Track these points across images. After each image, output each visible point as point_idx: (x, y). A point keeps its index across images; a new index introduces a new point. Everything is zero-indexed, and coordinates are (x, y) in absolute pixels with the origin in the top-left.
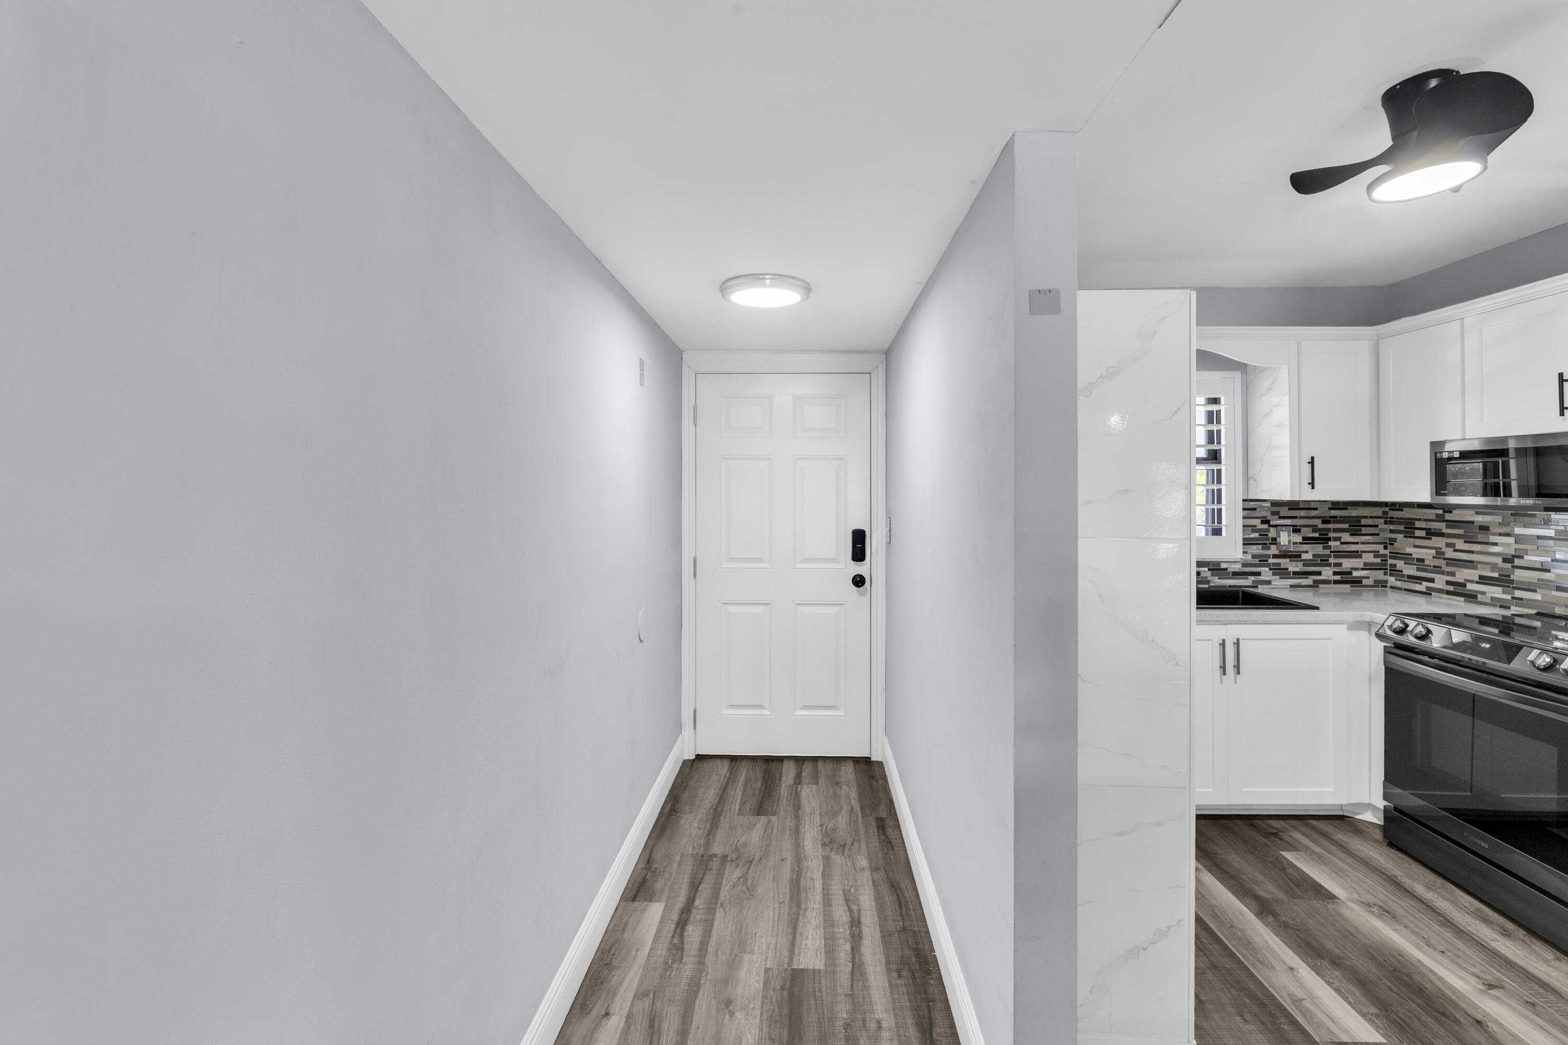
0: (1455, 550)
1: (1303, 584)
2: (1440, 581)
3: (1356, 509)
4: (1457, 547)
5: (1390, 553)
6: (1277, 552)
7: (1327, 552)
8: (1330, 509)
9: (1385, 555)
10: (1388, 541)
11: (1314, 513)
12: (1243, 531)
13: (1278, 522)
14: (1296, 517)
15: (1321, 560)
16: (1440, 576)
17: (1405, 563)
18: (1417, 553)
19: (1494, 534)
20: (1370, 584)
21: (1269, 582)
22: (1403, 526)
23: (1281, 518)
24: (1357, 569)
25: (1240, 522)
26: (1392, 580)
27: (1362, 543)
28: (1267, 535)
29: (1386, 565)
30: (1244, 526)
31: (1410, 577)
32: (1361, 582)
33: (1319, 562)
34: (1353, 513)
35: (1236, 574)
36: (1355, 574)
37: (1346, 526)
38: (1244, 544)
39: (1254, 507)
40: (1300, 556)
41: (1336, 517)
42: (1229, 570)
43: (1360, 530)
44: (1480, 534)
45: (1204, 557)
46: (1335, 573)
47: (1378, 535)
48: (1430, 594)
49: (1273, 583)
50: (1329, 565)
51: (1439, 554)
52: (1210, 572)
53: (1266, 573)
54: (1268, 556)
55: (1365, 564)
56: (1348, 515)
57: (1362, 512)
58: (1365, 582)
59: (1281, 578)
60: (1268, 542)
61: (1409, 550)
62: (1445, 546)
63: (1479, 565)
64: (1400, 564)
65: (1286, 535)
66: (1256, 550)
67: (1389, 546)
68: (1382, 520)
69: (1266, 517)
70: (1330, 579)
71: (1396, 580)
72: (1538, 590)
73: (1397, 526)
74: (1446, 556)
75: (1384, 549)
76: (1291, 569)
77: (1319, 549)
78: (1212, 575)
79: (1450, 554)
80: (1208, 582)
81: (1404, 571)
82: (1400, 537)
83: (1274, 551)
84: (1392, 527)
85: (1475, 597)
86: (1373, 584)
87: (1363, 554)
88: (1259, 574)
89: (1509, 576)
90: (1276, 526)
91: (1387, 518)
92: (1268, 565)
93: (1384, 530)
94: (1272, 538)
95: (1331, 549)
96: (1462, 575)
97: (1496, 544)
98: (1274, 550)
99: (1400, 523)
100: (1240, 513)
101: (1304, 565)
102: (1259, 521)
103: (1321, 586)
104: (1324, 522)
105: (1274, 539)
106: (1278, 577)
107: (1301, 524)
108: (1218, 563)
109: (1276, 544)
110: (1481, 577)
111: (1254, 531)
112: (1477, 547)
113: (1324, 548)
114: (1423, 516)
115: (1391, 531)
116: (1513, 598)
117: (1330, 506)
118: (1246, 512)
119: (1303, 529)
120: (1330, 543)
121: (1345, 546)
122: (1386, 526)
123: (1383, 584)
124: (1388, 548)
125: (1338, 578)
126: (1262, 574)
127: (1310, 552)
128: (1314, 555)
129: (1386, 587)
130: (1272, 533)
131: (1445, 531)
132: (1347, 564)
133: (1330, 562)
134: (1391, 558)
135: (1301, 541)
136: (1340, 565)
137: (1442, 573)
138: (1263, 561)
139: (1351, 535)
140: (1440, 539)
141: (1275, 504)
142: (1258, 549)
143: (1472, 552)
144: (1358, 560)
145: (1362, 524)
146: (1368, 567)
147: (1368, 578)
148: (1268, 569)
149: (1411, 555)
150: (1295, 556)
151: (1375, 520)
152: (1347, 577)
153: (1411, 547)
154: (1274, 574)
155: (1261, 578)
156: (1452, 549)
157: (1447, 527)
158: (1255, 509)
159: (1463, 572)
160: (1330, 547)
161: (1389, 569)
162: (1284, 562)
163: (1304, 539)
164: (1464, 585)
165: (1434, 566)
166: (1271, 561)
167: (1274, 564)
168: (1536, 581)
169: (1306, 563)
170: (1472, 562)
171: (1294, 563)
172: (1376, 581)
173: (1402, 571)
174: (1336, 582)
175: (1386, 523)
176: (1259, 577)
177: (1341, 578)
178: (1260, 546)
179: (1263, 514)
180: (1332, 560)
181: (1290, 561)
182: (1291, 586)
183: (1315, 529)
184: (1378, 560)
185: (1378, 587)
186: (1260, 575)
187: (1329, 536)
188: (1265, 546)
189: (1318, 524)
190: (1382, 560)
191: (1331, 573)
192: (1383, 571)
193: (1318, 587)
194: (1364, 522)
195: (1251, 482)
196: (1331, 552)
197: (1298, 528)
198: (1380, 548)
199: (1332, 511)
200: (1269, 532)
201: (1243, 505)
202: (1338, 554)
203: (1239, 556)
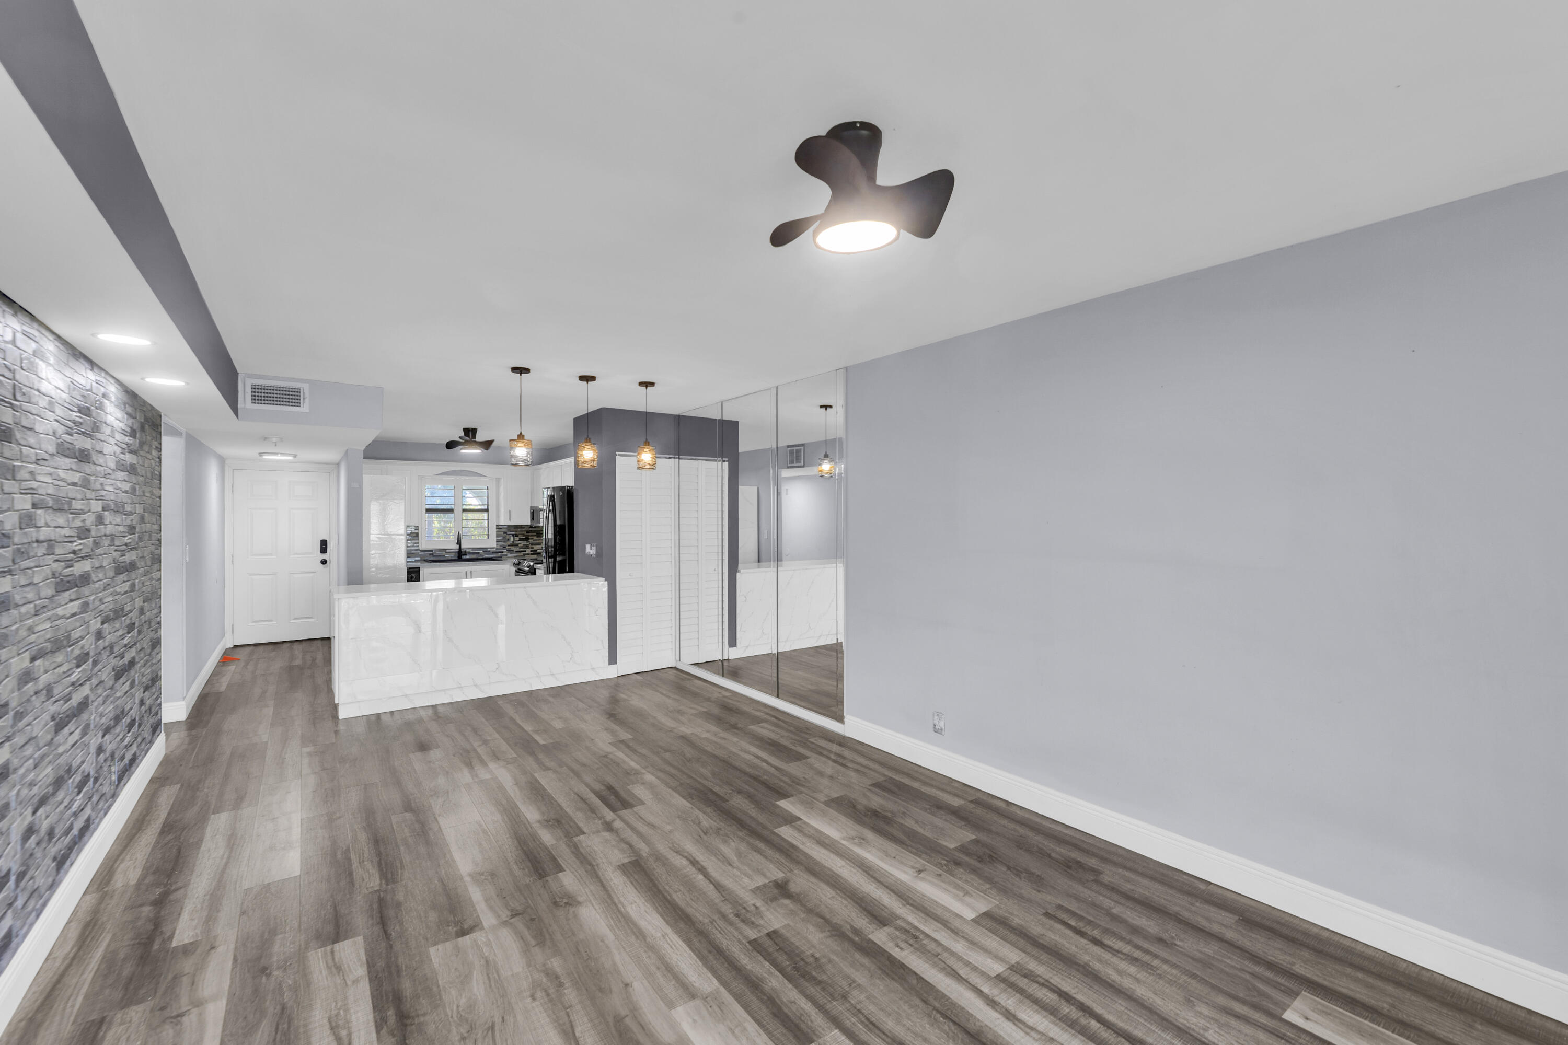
11: (523, 529)
12: (497, 537)
13: (510, 533)
14: (517, 531)
21: (506, 555)
23: (511, 531)
25: (496, 533)
30: (498, 535)
35: (493, 553)
36: (538, 551)
37: (535, 534)
38: (497, 542)
42: (491, 551)
52: (483, 552)
54: (505, 545)
60: (506, 541)
65: (512, 538)
66: (500, 543)
76: (515, 550)
77: (525, 543)
90: (509, 535)
94: (508, 539)
98: (508, 543)
100: (495, 530)
102: (503, 533)
109: (509, 541)
111: (501, 536)
118: (498, 529)
121: (535, 541)
126: (504, 552)
127: (522, 543)
130: (508, 537)
132: (535, 547)
133: (529, 547)
135: (518, 540)
136: (533, 548)
138: (504, 547)
141: (509, 526)
150: (517, 545)
154: (508, 552)
155: (503, 554)
158: (501, 528)
162: (512, 548)
166: (507, 547)
169: (520, 548)
171: (516, 548)
174: (531, 554)
178: (503, 542)
179: (504, 530)
183: (524, 535)
195: (501, 519)
200: (506, 537)
201: (496, 527)
202: (532, 544)
203: (495, 546)
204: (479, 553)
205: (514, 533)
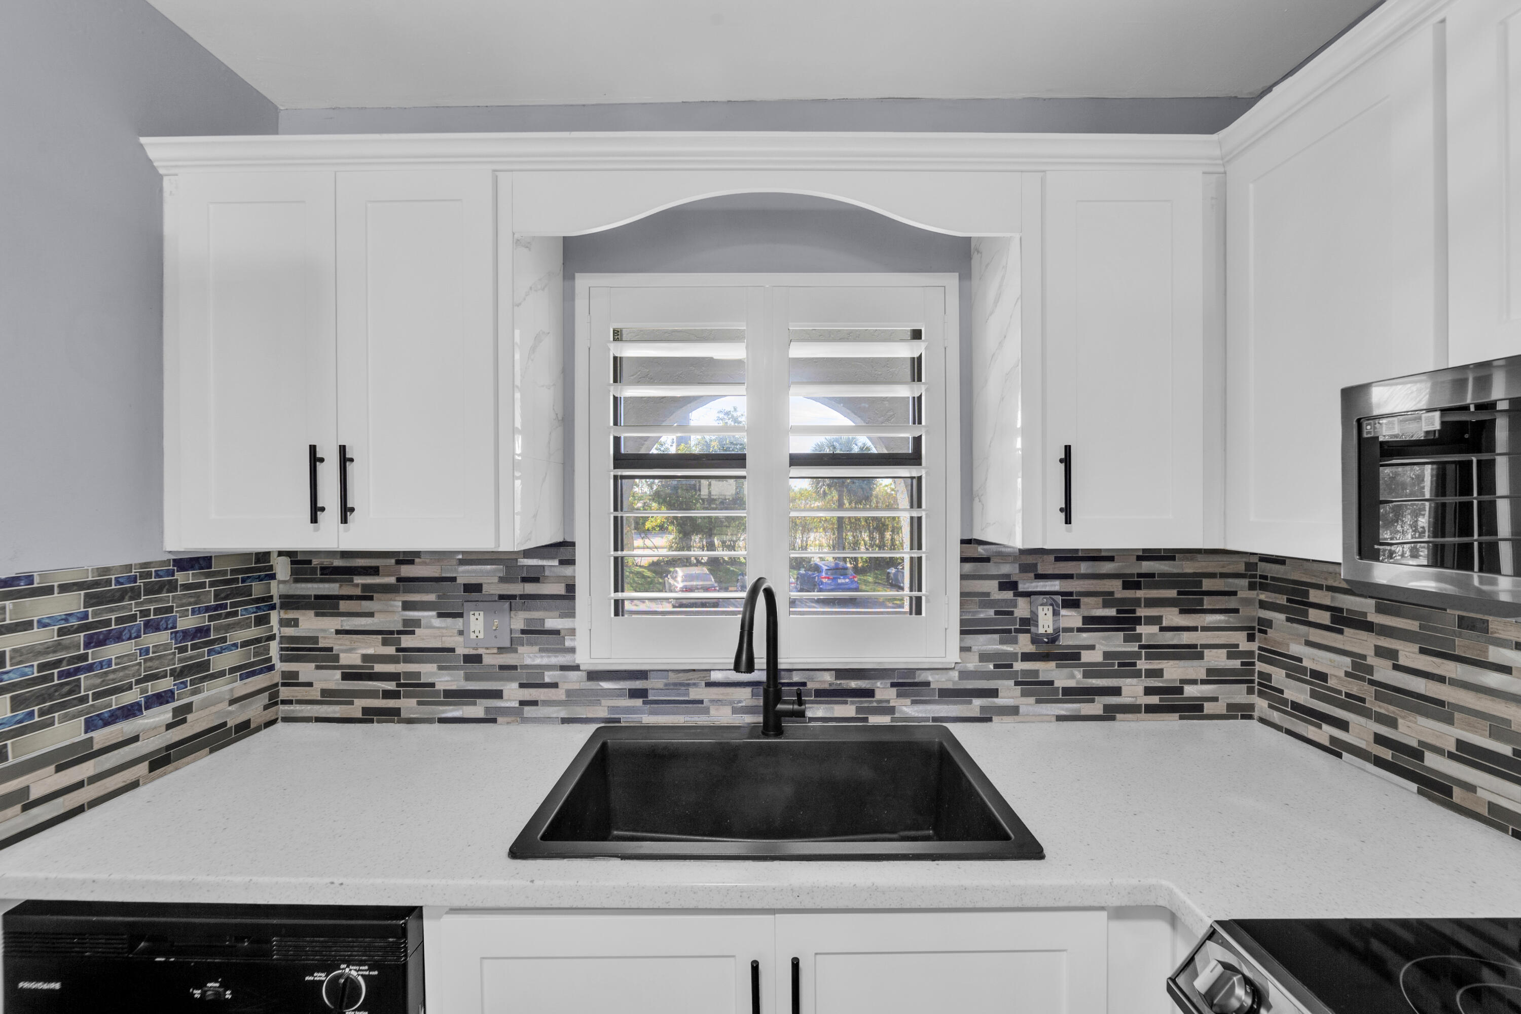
0: (1397, 667)
1: (1083, 713)
3: (1192, 559)
4: (1402, 661)
5: (1260, 648)
6: (1030, 648)
7: (1133, 647)
8: (1139, 558)
9: (1250, 654)
10: (1255, 624)
11: (1106, 567)
12: (962, 604)
13: (1034, 584)
15: (1120, 665)
16: (1362, 720)
17: (1288, 676)
18: (1313, 659)
19: (1502, 643)
20: (1218, 712)
21: (1014, 711)
22: (1285, 597)
23: (1040, 577)
24: (1193, 682)
25: (956, 586)
26: (1261, 705)
27: (1205, 629)
28: (1012, 613)
29: (1252, 672)
30: (963, 594)
31: (1296, 706)
32: (1200, 708)
33: (1116, 667)
34: (1188, 567)
35: (947, 694)
36: (1191, 691)
37: (1171, 593)
38: (963, 632)
39: (985, 555)
40: (1077, 656)
41: (1152, 575)
42: (932, 686)
43: (1201, 602)
44: (1460, 636)
46: (1149, 691)
47: (1236, 611)
48: (1340, 755)
49: (1021, 710)
50: (1137, 674)
51: (1361, 671)
52: (894, 690)
53: (1009, 694)
54: (1014, 656)
55: (1209, 671)
56: (1175, 571)
57: (1204, 564)
58: (1208, 708)
59: (1038, 702)
60: (1013, 628)
61: (1296, 649)
62: (1373, 653)
63: (1458, 715)
64: (1278, 676)
65: (1050, 613)
66: (988, 644)
67: (1257, 634)
68: (1245, 582)
69: (1008, 576)
70: (1138, 703)
71: (1270, 706)
73: (1273, 595)
74: (1377, 677)
75: (1249, 640)
76: (1060, 683)
77: (1115, 642)
78: (899, 695)
79: (1386, 674)
80: (890, 710)
81: (1286, 691)
82: (1279, 618)
83: (1026, 645)
84: (1263, 596)
85: (1446, 790)
86: (1225, 712)
87: (1206, 652)
88: (994, 693)
90: (1028, 594)
91: (1254, 576)
92: (1013, 676)
93: (1247, 602)
94: (1021, 619)
95: (1141, 641)
98: (1024, 644)
99: (1277, 590)
100: (955, 568)
101: (1086, 675)
102: (995, 584)
103: (1118, 716)
104: (1127, 585)
105: (1025, 622)
106: (1032, 700)
107: (1079, 589)
108: (912, 672)
109: (1028, 631)
110: (1461, 745)
111: (984, 605)
112: (1452, 669)
113: (1127, 639)
114: (1326, 579)
115: (1263, 605)
117: (1141, 554)
118: (968, 566)
119: (1084, 600)
120: (1140, 629)
121: (1169, 634)
122: (1253, 594)
123: (1243, 712)
124: (1257, 640)
125: (1154, 700)
126: (1000, 694)
127: (1098, 647)
128: (1107, 655)
129: (1250, 717)
130: (1022, 609)
131: (1376, 618)
133: (1138, 667)
134: (1262, 659)
135: (1080, 624)
136: (1158, 673)
137: (1365, 713)
138: (1003, 665)
139: (1182, 612)
140: (1363, 635)
141: (1027, 552)
142: (992, 643)
143: (1439, 678)
144: (1196, 663)
145: (1205, 589)
146: (1215, 676)
147: (1215, 699)
148: (1011, 683)
149: (1300, 660)
150: (1070, 657)
151: (1230, 580)
152: (1172, 700)
153: (1300, 644)
154: (1024, 694)
155: (999, 701)
156: (1389, 663)
158: (987, 560)
159: (1416, 723)
160: (1139, 637)
161: (1257, 680)
162: (1047, 670)
163: (1087, 620)
164: (1416, 754)
165: (1348, 695)
166: (1019, 666)
167: (1025, 672)
169: (1091, 671)
170: (1438, 702)
171: (1066, 671)
172: (1230, 706)
174: (1151, 709)
175: (1252, 587)
176: (995, 700)
177: (1161, 700)
178: (996, 637)
179: (1006, 569)
180: (1143, 665)
181: (1058, 666)
182: (1060, 718)
183: (1108, 599)
184: (1236, 664)
185: (1235, 717)
186: (997, 696)
187: (1138, 614)
188: (1006, 635)
189: (1115, 590)
190: (1243, 664)
191: (1141, 690)
192: (1244, 687)
193: (1113, 719)
194: (1208, 585)
195: (979, 503)
196: (1141, 647)
197: (1075, 598)
198: (1240, 639)
199: (1146, 564)
200: (1015, 606)
201: (961, 552)
202: (1156, 651)
203: (953, 656)
204: (870, 693)
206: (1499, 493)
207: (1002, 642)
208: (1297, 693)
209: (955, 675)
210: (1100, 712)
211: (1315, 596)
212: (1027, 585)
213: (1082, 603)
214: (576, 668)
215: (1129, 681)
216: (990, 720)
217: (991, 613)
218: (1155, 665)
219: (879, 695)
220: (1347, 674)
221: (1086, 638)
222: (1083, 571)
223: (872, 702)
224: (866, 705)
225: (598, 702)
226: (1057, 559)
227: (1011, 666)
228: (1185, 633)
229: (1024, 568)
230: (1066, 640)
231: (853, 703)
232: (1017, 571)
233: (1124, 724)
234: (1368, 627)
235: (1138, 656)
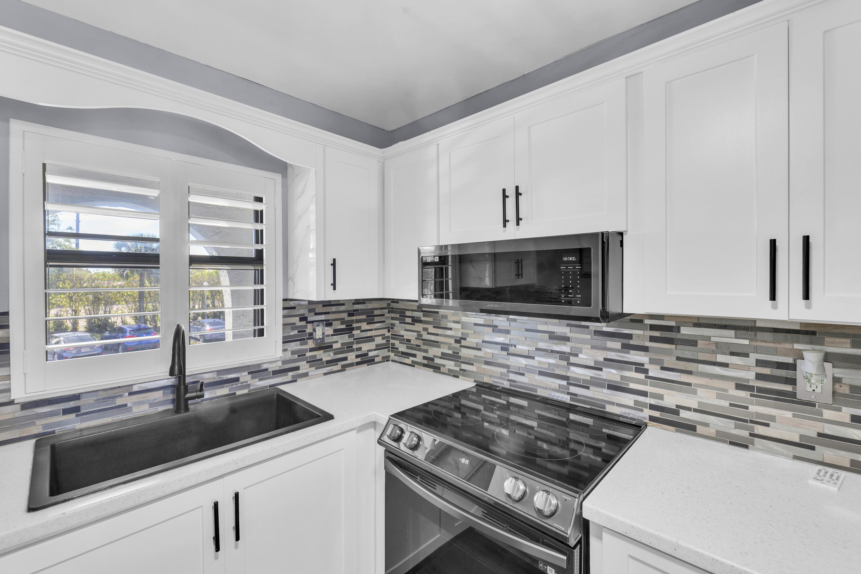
0: (428, 333)
1: (334, 370)
2: (420, 355)
3: (371, 303)
4: (430, 331)
5: (392, 335)
6: (313, 346)
7: (351, 340)
8: (354, 304)
9: (388, 337)
10: (390, 326)
11: (342, 308)
12: (283, 329)
13: (314, 318)
14: (328, 313)
15: (347, 348)
17: (400, 343)
18: (408, 335)
19: (450, 321)
21: (306, 375)
22: (399, 315)
23: (316, 314)
24: (371, 350)
25: (280, 321)
26: (392, 355)
27: (375, 329)
28: (305, 331)
29: (389, 344)
30: (284, 325)
31: (403, 353)
32: (374, 360)
33: (346, 349)
34: (369, 306)
35: (276, 373)
36: (371, 354)
37: (364, 317)
38: (284, 342)
39: (293, 305)
40: (331, 347)
41: (357, 310)
42: (269, 370)
43: (374, 319)
45: (245, 361)
46: (357, 356)
47: (384, 322)
48: (414, 366)
49: (310, 374)
50: (353, 351)
51: (419, 337)
52: (250, 376)
53: (304, 367)
54: (306, 351)
55: (377, 346)
56: (366, 308)
57: (375, 305)
58: (376, 360)
59: (316, 369)
61: (402, 333)
62: (422, 330)
63: (442, 345)
64: (397, 343)
65: (321, 329)
66: (295, 346)
67: (391, 329)
68: (387, 311)
69: (304, 314)
70: (353, 362)
71: (395, 355)
72: (475, 364)
73: (395, 314)
74: (423, 338)
75: (388, 332)
76: (325, 359)
77: (345, 338)
78: (252, 378)
79: (426, 336)
80: (248, 386)
82: (397, 322)
83: (311, 345)
84: (393, 315)
85: (439, 369)
86: (381, 360)
87: (376, 338)
88: (298, 368)
89: (458, 353)
90: (312, 322)
91: (389, 308)
92: (306, 359)
93: (387, 318)
94: (309, 333)
96: (433, 352)
97: (451, 329)
98: (311, 344)
99: (396, 313)
100: (280, 312)
101: (335, 354)
102: (297, 318)
103: (347, 369)
104: (350, 315)
105: (311, 334)
106: (314, 368)
107: (332, 318)
108: (259, 365)
109: (312, 338)
110: (443, 354)
111: (293, 329)
112: (440, 331)
113: (349, 337)
114: (410, 307)
115: (392, 318)
116: (461, 370)
117: (354, 302)
118: (286, 311)
119: (334, 323)
120: (354, 332)
121: (364, 333)
122: (389, 315)
123: (386, 359)
124: (390, 332)
125: (359, 360)
126: (300, 368)
127: (339, 341)
128: (342, 344)
129: (389, 360)
130: (309, 329)
131: (423, 319)
133: (353, 348)
134: (392, 338)
135: (332, 333)
136: (360, 349)
137: (420, 350)
138: (301, 355)
139: (368, 324)
140: (420, 324)
141: (310, 302)
142: (297, 345)
143: (437, 335)
144: (372, 343)
145: (375, 314)
146: (379, 347)
147: (378, 356)
148: (305, 362)
149: (403, 336)
150: (328, 347)
151: (383, 310)
152: (365, 358)
153: (403, 331)
154: (311, 366)
155: (300, 372)
156: (426, 332)
157: (424, 316)
158: (294, 308)
159: (432, 350)
160: (353, 336)
161: (391, 346)
162: (319, 354)
163: (335, 331)
164: (432, 360)
165: (417, 345)
166: (308, 354)
167: (311, 357)
168: (473, 357)
169: (338, 352)
170: (437, 342)
171: (327, 353)
172: (383, 358)
173: (398, 349)
174: (358, 364)
175: (389, 312)
176: (298, 371)
177: (361, 359)
178: (299, 342)
179: (302, 312)
180: (355, 346)
181: (324, 352)
182: (325, 374)
183: (342, 321)
185: (384, 362)
186: (299, 370)
187: (353, 326)
188: (303, 341)
189: (345, 317)
190: (387, 341)
191: (354, 356)
192: (387, 350)
193: (345, 370)
194: (376, 312)
195: (290, 282)
196: (354, 339)
197: (330, 322)
198: (385, 332)
199: (355, 306)
200: (306, 328)
201: (283, 305)
202: (359, 340)
203: (279, 354)
204: (237, 380)
205: (322, 317)
206: (449, 278)
207: (301, 345)
208: (402, 348)
209: (280, 364)
210: (340, 368)
211: (408, 313)
212: (311, 318)
213: (333, 324)
214: (11, 403)
215: (350, 354)
216: (296, 381)
217: (296, 332)
218: (359, 346)
219: (241, 380)
220: (416, 338)
221: (335, 338)
222: (333, 310)
223: (238, 384)
224: (235, 386)
225: (33, 424)
226: (324, 306)
227: (305, 355)
228: (369, 332)
229: (310, 311)
230: (328, 340)
231: (227, 386)
232: (307, 312)
233: (349, 371)
234: (420, 321)
235: (353, 343)
